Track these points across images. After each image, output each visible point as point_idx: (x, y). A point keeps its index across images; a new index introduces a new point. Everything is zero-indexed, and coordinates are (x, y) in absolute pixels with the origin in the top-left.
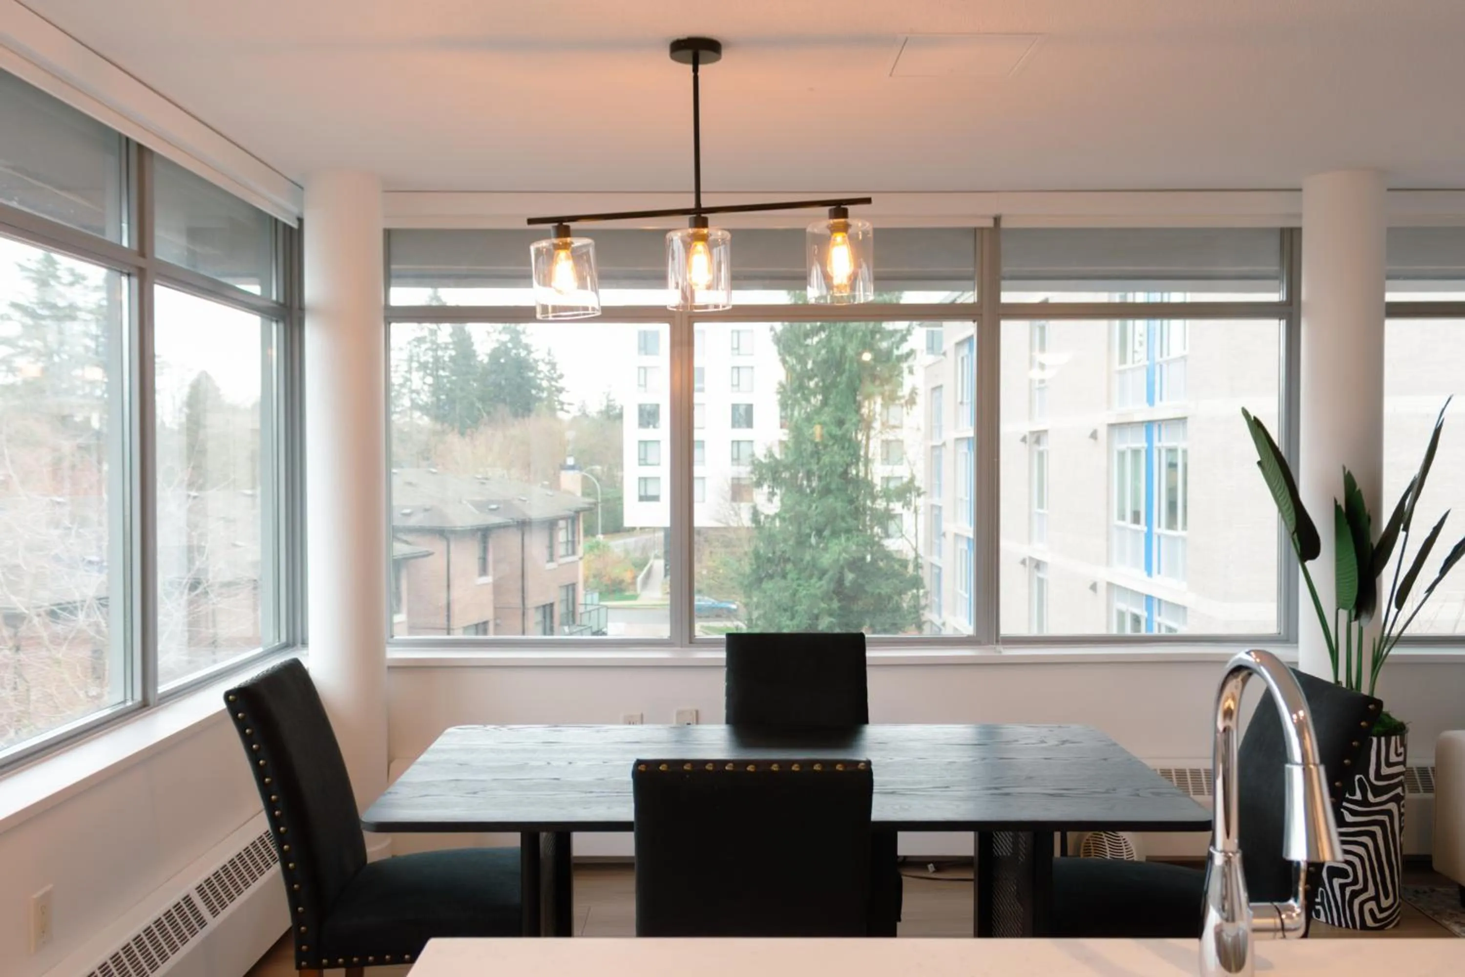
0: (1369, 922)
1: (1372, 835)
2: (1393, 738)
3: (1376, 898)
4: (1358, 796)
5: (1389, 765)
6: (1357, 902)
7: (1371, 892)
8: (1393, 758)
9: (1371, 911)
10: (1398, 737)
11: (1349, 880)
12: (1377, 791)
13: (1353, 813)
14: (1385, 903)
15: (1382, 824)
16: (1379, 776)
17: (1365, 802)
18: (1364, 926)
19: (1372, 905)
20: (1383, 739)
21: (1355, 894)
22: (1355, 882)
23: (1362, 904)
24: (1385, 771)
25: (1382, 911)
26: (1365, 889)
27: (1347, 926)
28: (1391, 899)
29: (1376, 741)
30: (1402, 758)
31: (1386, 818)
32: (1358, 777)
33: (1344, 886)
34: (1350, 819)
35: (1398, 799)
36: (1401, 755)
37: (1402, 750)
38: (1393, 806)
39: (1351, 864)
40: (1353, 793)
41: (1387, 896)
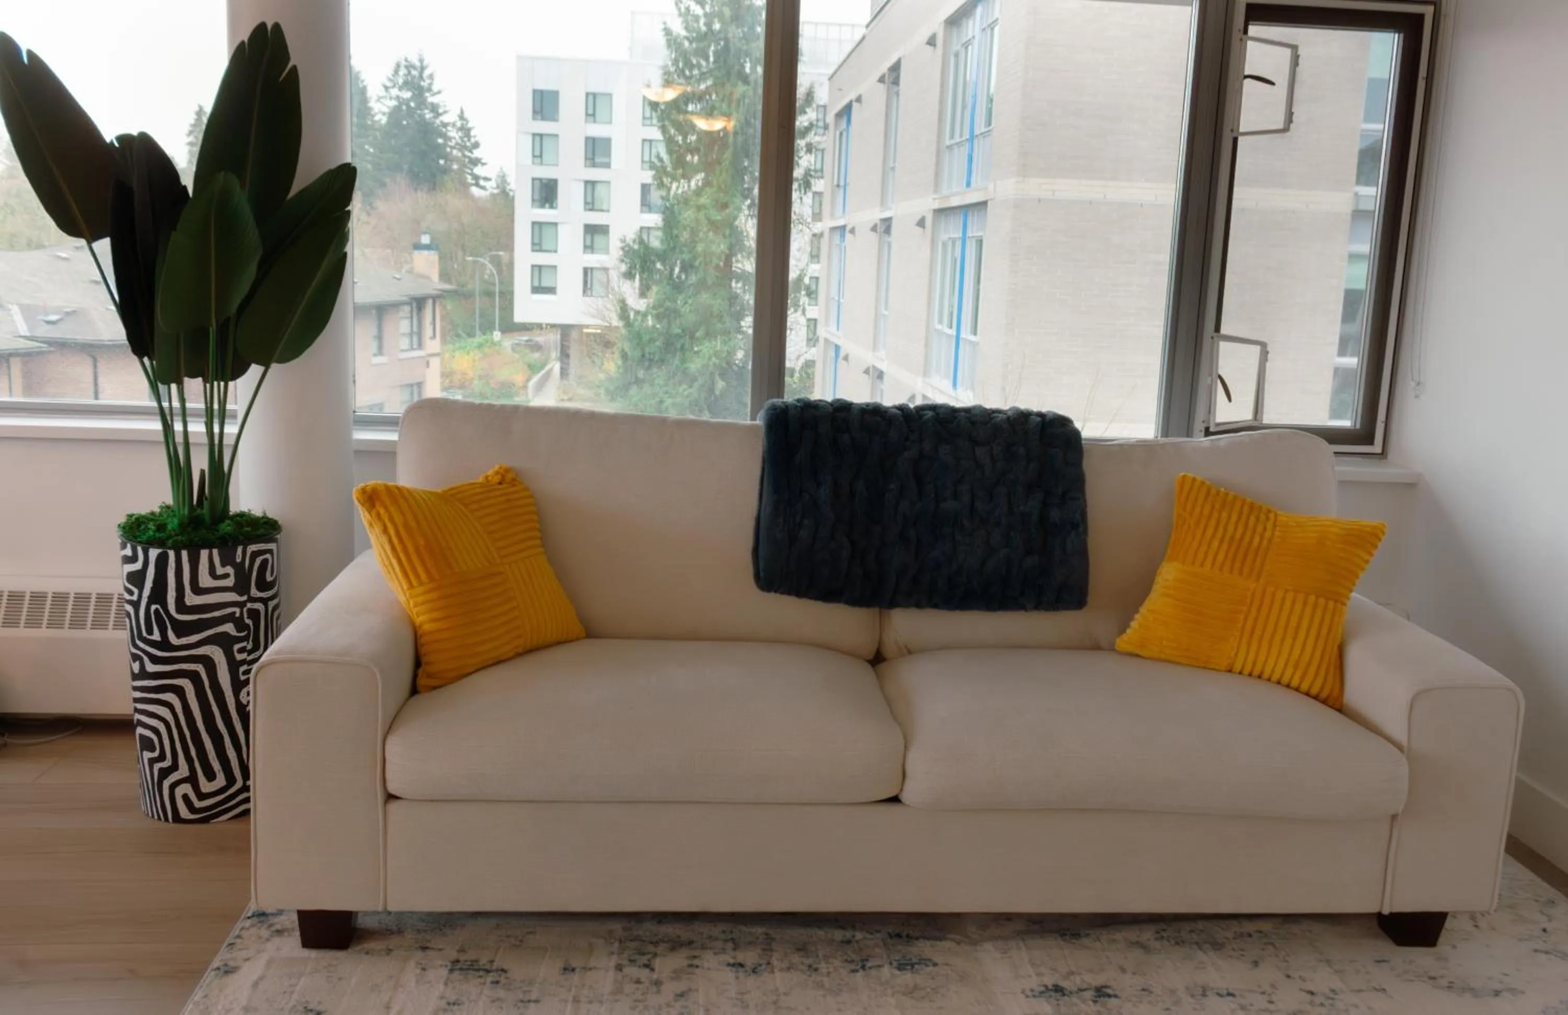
0: (184, 812)
1: (179, 692)
2: (204, 554)
3: (192, 779)
4: (156, 636)
5: (197, 590)
6: (166, 784)
7: (183, 771)
8: (205, 581)
9: (185, 798)
10: (215, 552)
11: (156, 754)
12: (182, 629)
13: (155, 660)
14: (206, 786)
15: (194, 677)
16: (181, 606)
17: (164, 644)
18: (177, 818)
19: (186, 788)
20: (184, 554)
21: (164, 773)
22: (162, 757)
23: (173, 787)
24: (191, 599)
25: (202, 796)
26: (174, 767)
27: (159, 818)
28: (220, 781)
29: (171, 554)
30: (229, 582)
31: (200, 668)
32: (153, 607)
33: (152, 761)
34: (151, 668)
35: (224, 641)
36: (226, 576)
37: (229, 570)
38: (216, 653)
39: (156, 731)
40: (150, 631)
41: (211, 776)
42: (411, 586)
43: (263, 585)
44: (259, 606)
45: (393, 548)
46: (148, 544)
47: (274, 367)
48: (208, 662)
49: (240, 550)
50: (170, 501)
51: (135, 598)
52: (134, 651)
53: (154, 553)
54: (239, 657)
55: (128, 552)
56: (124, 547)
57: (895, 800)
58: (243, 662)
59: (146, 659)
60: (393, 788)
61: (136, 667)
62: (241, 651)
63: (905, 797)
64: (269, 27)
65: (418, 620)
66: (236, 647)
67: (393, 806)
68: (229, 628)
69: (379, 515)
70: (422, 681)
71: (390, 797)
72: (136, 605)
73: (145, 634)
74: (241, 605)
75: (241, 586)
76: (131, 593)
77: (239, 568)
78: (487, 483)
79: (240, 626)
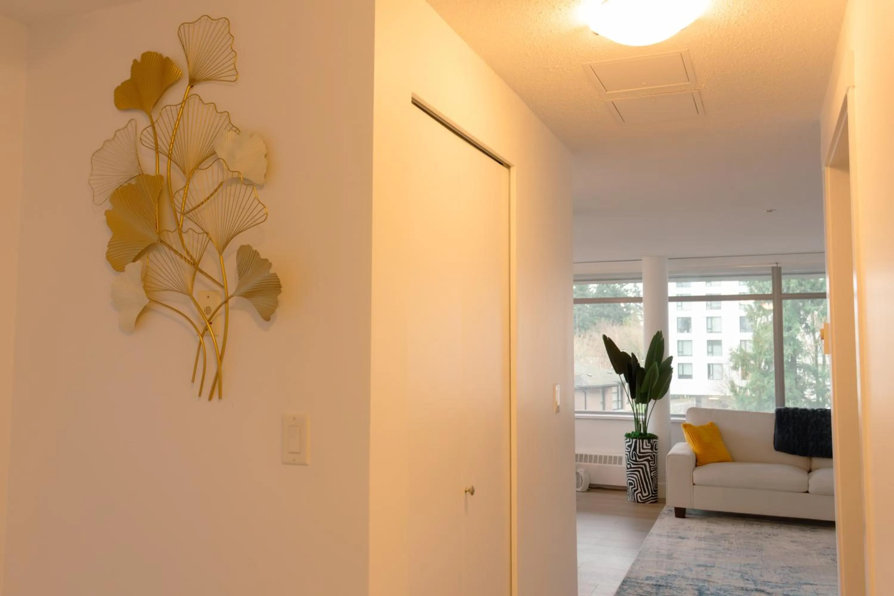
0: (639, 500)
1: (639, 472)
2: (645, 441)
3: (641, 492)
4: (634, 459)
5: (643, 449)
6: (635, 493)
7: (639, 490)
8: (645, 447)
9: (640, 497)
10: (647, 440)
11: (633, 486)
12: (640, 457)
13: (633, 464)
15: (642, 468)
16: (640, 452)
17: (636, 461)
18: (638, 502)
19: (640, 495)
20: (641, 440)
21: (635, 491)
22: (635, 487)
23: (637, 494)
24: (642, 451)
25: (643, 497)
26: (637, 489)
27: (633, 501)
28: (647, 494)
29: (638, 440)
30: (649, 447)
31: (643, 466)
32: (634, 452)
33: (632, 488)
34: (633, 466)
35: (648, 461)
36: (649, 446)
37: (649, 445)
38: (646, 463)
39: (633, 481)
40: (633, 458)
41: (645, 492)
42: (694, 444)
43: (656, 449)
44: (655, 454)
45: (690, 437)
46: (633, 438)
47: (657, 401)
48: (645, 465)
49: (651, 440)
50: (634, 430)
51: (629, 450)
52: (628, 462)
53: (634, 440)
54: (651, 465)
55: (628, 440)
56: (627, 439)
57: (807, 492)
58: (652, 466)
59: (632, 464)
60: (695, 482)
61: (629, 466)
62: (652, 463)
63: (810, 491)
64: (660, 332)
65: (696, 452)
66: (651, 462)
67: (694, 486)
68: (649, 458)
69: (687, 430)
70: (698, 464)
71: (694, 484)
72: (629, 452)
73: (631, 458)
74: (652, 453)
75: (652, 449)
76: (628, 449)
77: (651, 444)
78: (708, 425)
79: (652, 458)
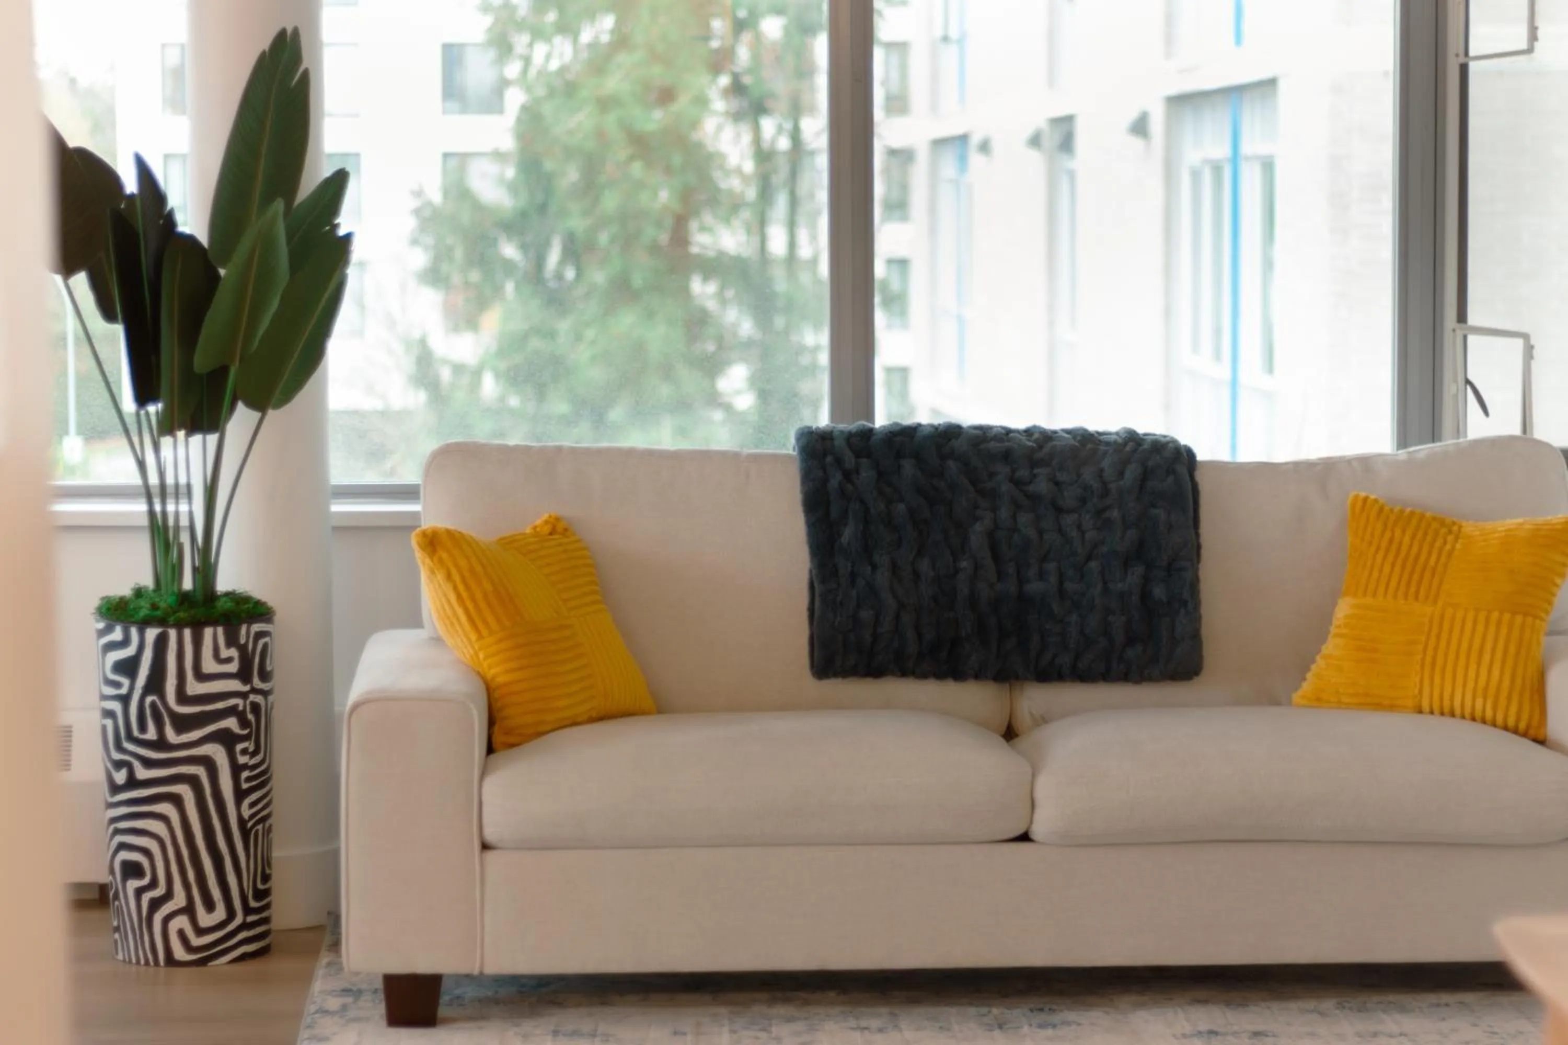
0: (179, 953)
1: (176, 800)
2: (208, 632)
3: (189, 910)
4: (151, 734)
5: (201, 677)
6: (158, 918)
7: (179, 900)
8: (209, 665)
9: (181, 934)
10: (220, 630)
11: (146, 881)
12: (183, 724)
13: (148, 763)
14: (205, 920)
15: (193, 781)
16: (183, 698)
17: (161, 744)
18: (170, 960)
19: (181, 922)
20: (187, 633)
21: (155, 904)
22: (153, 884)
23: (167, 920)
24: (194, 688)
25: (200, 932)
26: (168, 896)
27: (147, 963)
28: (220, 913)
29: (173, 634)
30: (233, 668)
31: (200, 771)
32: (149, 699)
33: (139, 892)
34: (142, 773)
35: (226, 739)
36: (229, 660)
37: (233, 652)
38: (217, 752)
39: (146, 852)
40: (143, 728)
41: (210, 906)
42: (480, 637)
43: (265, 676)
44: (258, 699)
45: (459, 597)
46: (143, 624)
48: (209, 763)
49: (244, 629)
50: (148, 581)
51: (124, 691)
52: (117, 756)
53: (152, 634)
54: (242, 760)
55: (117, 635)
56: (109, 629)
57: (1025, 837)
58: (245, 767)
59: (137, 764)
60: (490, 834)
61: (120, 777)
62: (244, 752)
63: (1038, 831)
64: (289, 31)
65: (490, 673)
66: (239, 747)
67: (490, 856)
68: (231, 723)
70: (498, 739)
71: (485, 847)
72: (125, 700)
73: (136, 733)
74: (243, 695)
75: (244, 675)
76: (117, 685)
77: (242, 649)
78: (536, 533)
79: (244, 723)
